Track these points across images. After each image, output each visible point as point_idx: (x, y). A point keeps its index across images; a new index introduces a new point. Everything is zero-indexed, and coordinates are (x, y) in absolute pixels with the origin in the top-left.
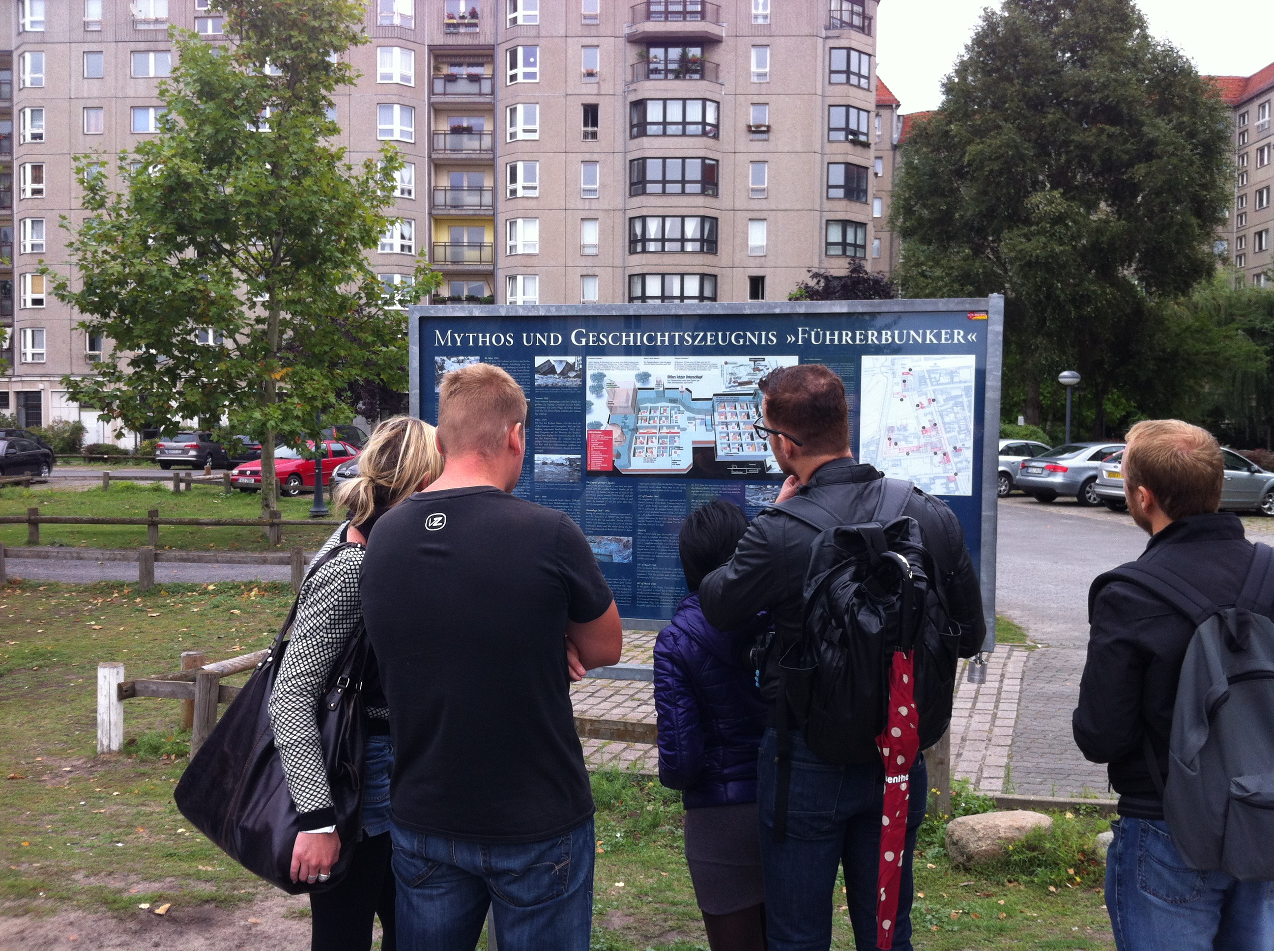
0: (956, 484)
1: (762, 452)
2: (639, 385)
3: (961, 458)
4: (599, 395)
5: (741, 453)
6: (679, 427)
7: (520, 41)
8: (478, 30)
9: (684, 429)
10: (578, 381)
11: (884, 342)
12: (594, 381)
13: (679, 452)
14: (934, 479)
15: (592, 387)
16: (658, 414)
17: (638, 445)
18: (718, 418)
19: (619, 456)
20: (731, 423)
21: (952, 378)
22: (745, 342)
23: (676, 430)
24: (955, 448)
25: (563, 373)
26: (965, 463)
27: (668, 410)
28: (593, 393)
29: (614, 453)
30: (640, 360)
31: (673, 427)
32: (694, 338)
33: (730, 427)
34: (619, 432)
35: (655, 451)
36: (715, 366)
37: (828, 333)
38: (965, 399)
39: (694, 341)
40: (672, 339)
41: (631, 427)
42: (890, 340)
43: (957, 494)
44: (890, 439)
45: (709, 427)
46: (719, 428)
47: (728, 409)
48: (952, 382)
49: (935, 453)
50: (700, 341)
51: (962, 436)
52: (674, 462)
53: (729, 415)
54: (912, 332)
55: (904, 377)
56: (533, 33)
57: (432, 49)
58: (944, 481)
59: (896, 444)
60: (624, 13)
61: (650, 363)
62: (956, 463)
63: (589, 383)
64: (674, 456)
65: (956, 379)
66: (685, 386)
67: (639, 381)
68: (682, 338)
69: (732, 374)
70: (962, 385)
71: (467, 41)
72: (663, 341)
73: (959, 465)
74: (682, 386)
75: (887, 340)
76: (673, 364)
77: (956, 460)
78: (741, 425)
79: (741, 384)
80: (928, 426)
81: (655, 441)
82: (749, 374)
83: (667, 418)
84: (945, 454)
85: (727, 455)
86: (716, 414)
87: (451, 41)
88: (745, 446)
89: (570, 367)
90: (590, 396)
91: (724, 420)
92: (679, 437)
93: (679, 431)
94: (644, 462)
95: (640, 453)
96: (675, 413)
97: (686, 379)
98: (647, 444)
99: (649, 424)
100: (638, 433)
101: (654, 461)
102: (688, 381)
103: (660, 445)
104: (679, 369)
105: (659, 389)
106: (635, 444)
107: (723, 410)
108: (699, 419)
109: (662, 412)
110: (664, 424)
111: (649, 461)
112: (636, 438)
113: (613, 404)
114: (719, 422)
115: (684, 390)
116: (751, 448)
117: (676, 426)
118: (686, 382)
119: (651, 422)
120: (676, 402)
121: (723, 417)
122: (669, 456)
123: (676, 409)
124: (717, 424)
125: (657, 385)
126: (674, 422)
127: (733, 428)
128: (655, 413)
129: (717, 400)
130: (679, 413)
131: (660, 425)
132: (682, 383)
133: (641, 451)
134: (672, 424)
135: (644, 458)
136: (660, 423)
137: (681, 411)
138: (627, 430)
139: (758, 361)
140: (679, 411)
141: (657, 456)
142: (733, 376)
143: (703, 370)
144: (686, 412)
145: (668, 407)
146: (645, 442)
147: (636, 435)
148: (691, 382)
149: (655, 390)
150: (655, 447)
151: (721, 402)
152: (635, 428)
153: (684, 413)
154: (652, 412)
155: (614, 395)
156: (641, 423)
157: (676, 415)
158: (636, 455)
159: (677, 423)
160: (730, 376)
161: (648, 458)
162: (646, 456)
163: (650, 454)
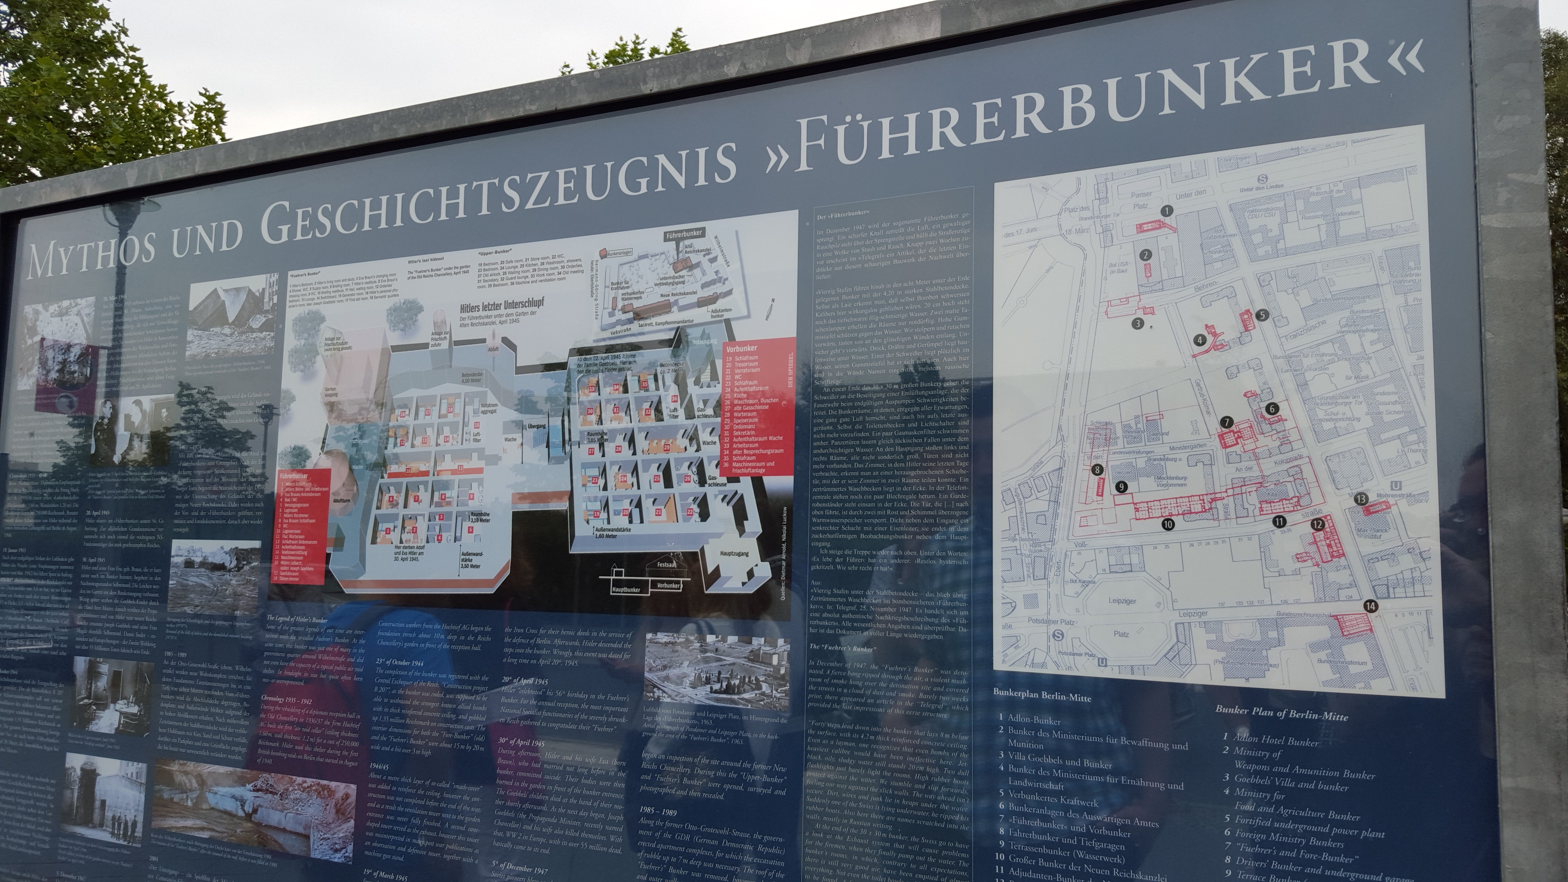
0: (1375, 650)
1: (695, 525)
2: (395, 339)
3: (1388, 541)
4: (308, 374)
5: (637, 529)
6: (481, 452)
9: (494, 460)
10: (267, 339)
11: (1068, 124)
12: (298, 334)
13: (478, 526)
14: (1280, 622)
15: (295, 352)
16: (434, 418)
17: (386, 510)
18: (579, 425)
19: (339, 543)
20: (614, 432)
21: (1334, 223)
22: (652, 185)
23: (475, 463)
24: (1361, 500)
25: (241, 322)
26: (1407, 561)
27: (458, 408)
28: (295, 367)
29: (331, 534)
30: (398, 266)
31: (466, 454)
32: (525, 191)
33: (609, 447)
34: (345, 471)
35: (422, 525)
36: (575, 266)
37: (886, 122)
38: (1392, 302)
39: (524, 200)
40: (473, 198)
41: (372, 457)
42: (1091, 114)
43: (1380, 688)
44: (1097, 470)
45: (557, 452)
46: (581, 454)
47: (606, 391)
48: (1336, 239)
49: (1280, 522)
50: (539, 200)
51: (1389, 450)
52: (467, 560)
53: (607, 414)
54: (1169, 75)
55: (1146, 241)
58: (1323, 633)
59: (1122, 487)
61: (423, 275)
62: (1370, 561)
63: (291, 341)
64: (468, 542)
65: (1348, 227)
66: (503, 331)
67: (394, 325)
68: (497, 194)
69: (617, 286)
70: (1377, 247)
72: (452, 209)
73: (1383, 569)
74: (492, 333)
75: (1078, 115)
76: (474, 270)
77: (1369, 546)
78: (639, 438)
79: (639, 316)
80: (1242, 414)
81: (424, 496)
82: (662, 282)
83: (454, 426)
84: (1318, 524)
85: (603, 535)
86: (575, 410)
88: (647, 504)
89: (254, 303)
90: (290, 379)
91: (596, 428)
92: (481, 482)
93: (481, 464)
94: (396, 559)
95: (388, 531)
96: (475, 412)
97: (503, 311)
98: (405, 506)
99: (413, 446)
100: (386, 476)
101: (420, 557)
102: (508, 315)
103: (434, 509)
104: (486, 284)
105: (439, 345)
106: (378, 508)
107: (594, 396)
108: (531, 426)
109: (444, 411)
110: (448, 446)
111: (409, 556)
112: (380, 489)
113: (336, 395)
114: (581, 433)
115: (498, 342)
116: (664, 511)
117: (475, 450)
118: (504, 319)
119: (418, 441)
120: (478, 381)
121: (593, 418)
122: (456, 539)
123: (477, 401)
124: (578, 439)
125: (436, 333)
126: (472, 438)
127: (618, 450)
128: (428, 414)
129: (579, 366)
130: (483, 412)
131: (439, 448)
132: (493, 323)
133: (391, 526)
134: (466, 446)
135: (397, 547)
136: (437, 445)
137: (489, 405)
138: (361, 467)
139: (687, 238)
140: (483, 406)
141: (428, 542)
142: (621, 292)
143: (546, 280)
144: (500, 408)
145: (458, 395)
146: (401, 501)
147: (381, 481)
148: (515, 317)
149: (430, 348)
150: (423, 515)
151: (588, 372)
152: (381, 461)
153: (495, 411)
154: (422, 411)
155: (339, 371)
156: (395, 445)
157: (477, 419)
158: (379, 540)
159: (478, 441)
160: (612, 294)
161: (405, 547)
162: (401, 542)
163: (411, 536)
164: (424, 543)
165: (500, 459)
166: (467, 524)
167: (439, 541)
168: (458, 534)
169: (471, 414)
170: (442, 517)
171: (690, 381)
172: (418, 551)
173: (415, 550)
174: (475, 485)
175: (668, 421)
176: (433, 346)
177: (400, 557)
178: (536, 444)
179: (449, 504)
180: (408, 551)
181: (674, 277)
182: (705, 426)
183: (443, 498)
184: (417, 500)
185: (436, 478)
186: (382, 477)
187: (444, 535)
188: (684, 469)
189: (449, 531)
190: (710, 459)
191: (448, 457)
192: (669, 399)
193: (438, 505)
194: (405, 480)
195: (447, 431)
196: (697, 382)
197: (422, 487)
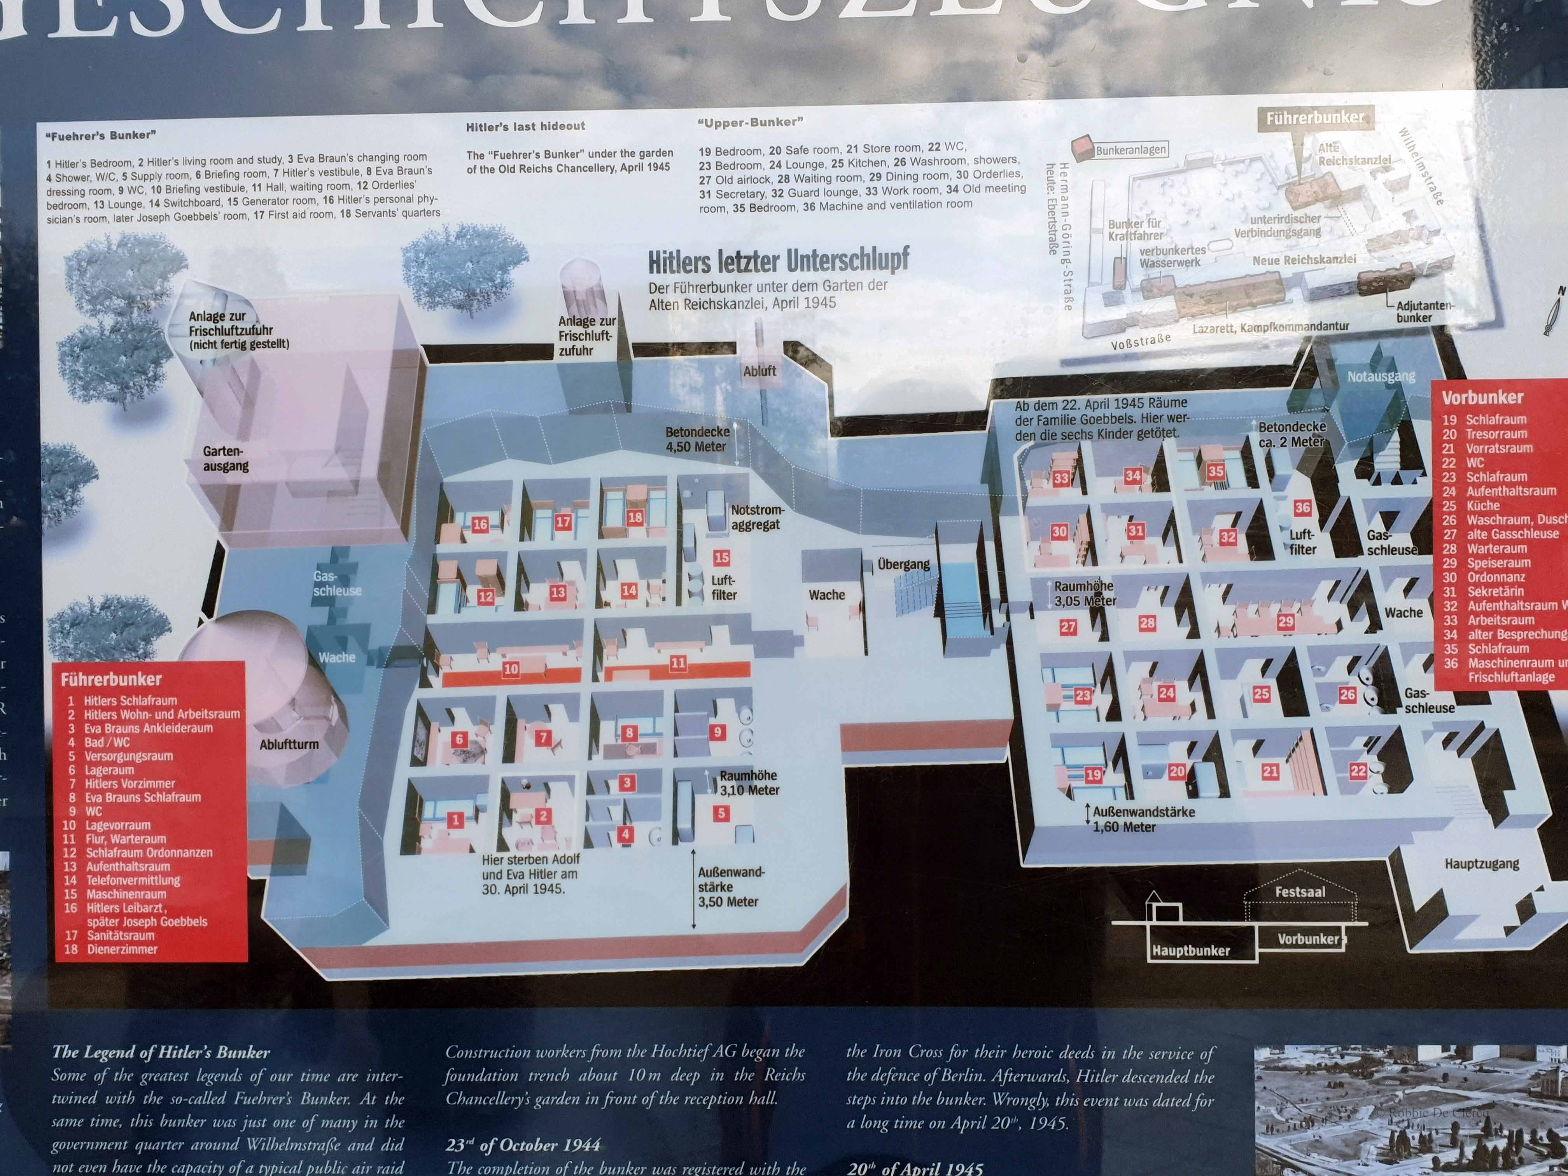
1: (1373, 801)
2: (439, 328)
4: (137, 408)
5: (1211, 810)
6: (739, 625)
9: (779, 644)
12: (90, 298)
13: (744, 805)
15: (86, 345)
16: (584, 538)
17: (443, 767)
18: (1027, 563)
19: (291, 853)
20: (1132, 583)
23: (722, 650)
27: (661, 513)
28: (87, 388)
29: (261, 830)
31: (694, 629)
33: (1120, 619)
34: (295, 668)
35: (566, 804)
36: (999, 175)
41: (384, 631)
45: (967, 626)
46: (1038, 633)
47: (1105, 485)
52: (716, 886)
53: (1111, 538)
61: (517, 163)
64: (717, 844)
66: (788, 325)
67: (431, 292)
69: (1127, 230)
74: (753, 330)
76: (684, 164)
78: (1207, 598)
81: (569, 730)
82: (1258, 228)
83: (649, 559)
85: (1115, 824)
86: (1013, 527)
88: (1236, 752)
91: (1077, 570)
92: (744, 698)
93: (744, 653)
94: (488, 890)
95: (455, 821)
96: (715, 525)
97: (782, 274)
98: (509, 756)
99: (520, 605)
100: (436, 681)
101: (566, 884)
102: (800, 287)
103: (600, 763)
104: (729, 203)
105: (589, 351)
106: (416, 762)
107: (1072, 495)
108: (887, 564)
109: (615, 518)
110: (635, 609)
111: (531, 882)
112: (421, 714)
113: (244, 467)
114: (1037, 584)
115: (775, 353)
116: (1286, 770)
117: (719, 619)
118: (789, 295)
119: (537, 593)
120: (721, 447)
121: (1070, 549)
122: (676, 837)
123: (717, 500)
124: (1028, 597)
125: (573, 321)
126: (709, 588)
127: (1147, 624)
128: (563, 524)
129: (1021, 421)
130: (739, 527)
131: (604, 613)
132: (756, 304)
133: (466, 807)
134: (690, 607)
135: (488, 860)
136: (600, 603)
137: (757, 510)
138: (351, 658)
139: (1322, 128)
140: (737, 510)
141: (588, 843)
142: (1136, 246)
143: (912, 205)
144: (789, 518)
145: (658, 482)
146: (495, 741)
147: (419, 693)
148: (821, 293)
149: (557, 359)
150: (570, 780)
151: (1048, 437)
152: (417, 641)
153: (775, 525)
154: (543, 520)
155: (249, 403)
156: (461, 603)
157: (720, 543)
158: (426, 844)
159: (732, 596)
160: (1114, 249)
161: (518, 860)
162: (502, 846)
163: (535, 832)
164: (577, 846)
165: (799, 641)
166: (707, 802)
167: (627, 842)
168: (684, 825)
169: (702, 529)
170: (628, 782)
171: (1346, 469)
172: (560, 868)
173: (550, 867)
174: (726, 706)
175: (1283, 560)
176: (564, 352)
177: (501, 885)
178: (904, 605)
179: (649, 750)
180: (526, 868)
181: (1289, 219)
182: (1389, 575)
183: (629, 736)
184: (544, 740)
185: (603, 686)
186: (425, 683)
187: (641, 828)
188: (1338, 672)
189: (657, 817)
190: (1408, 651)
191: (637, 636)
192: (1287, 508)
193: (612, 752)
194: (501, 693)
195: (628, 570)
196: (1365, 470)
197: (558, 710)
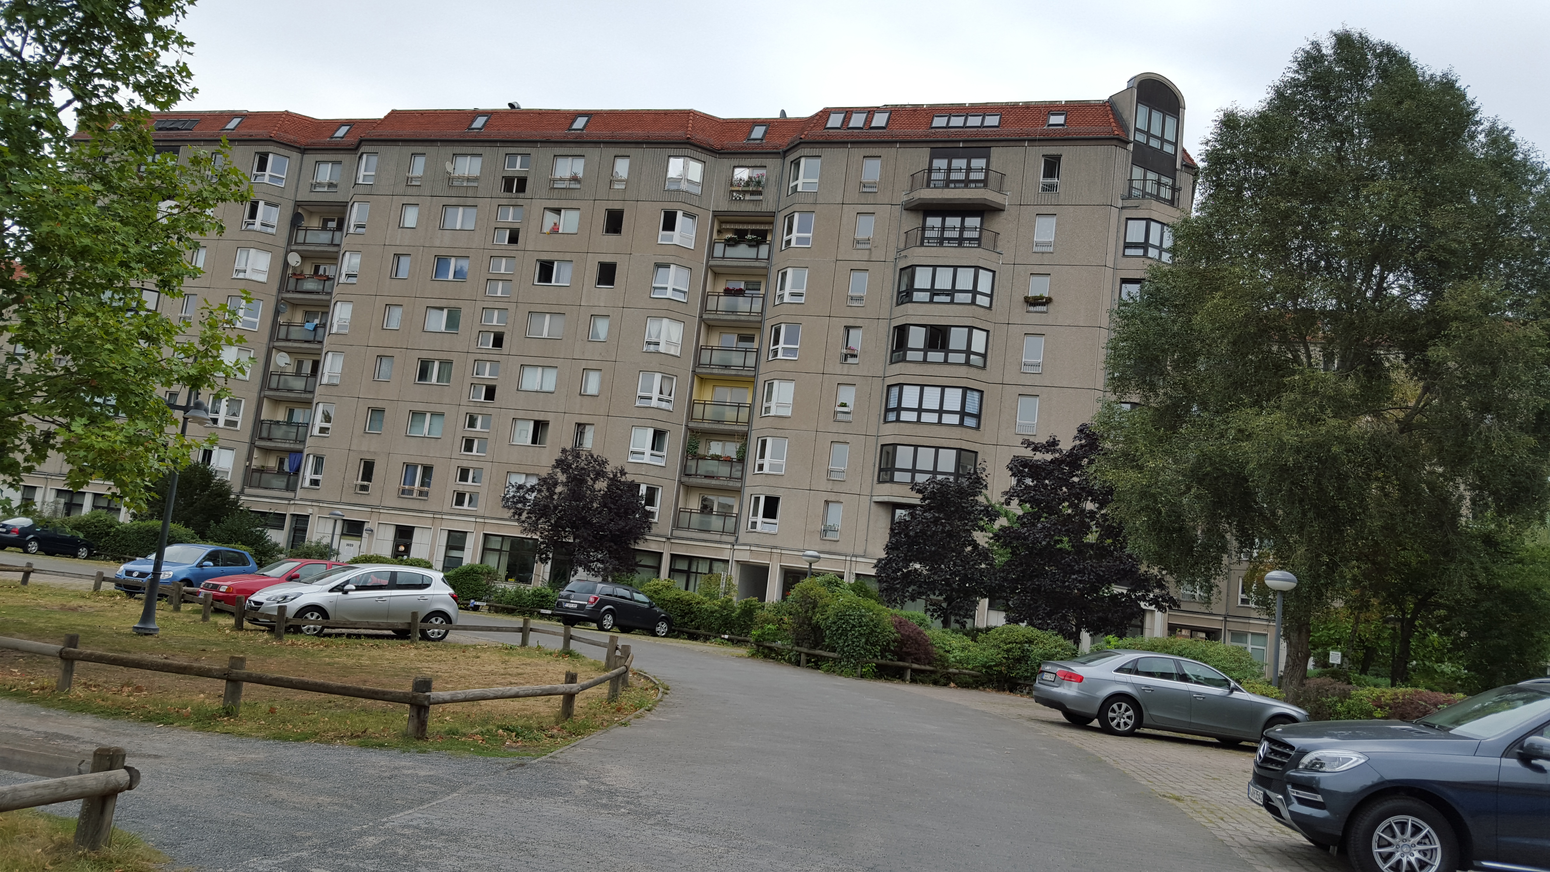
7: (796, 207)
8: (761, 198)
56: (811, 200)
57: (716, 215)
60: (904, 182)
71: (750, 208)
87: (735, 207)
